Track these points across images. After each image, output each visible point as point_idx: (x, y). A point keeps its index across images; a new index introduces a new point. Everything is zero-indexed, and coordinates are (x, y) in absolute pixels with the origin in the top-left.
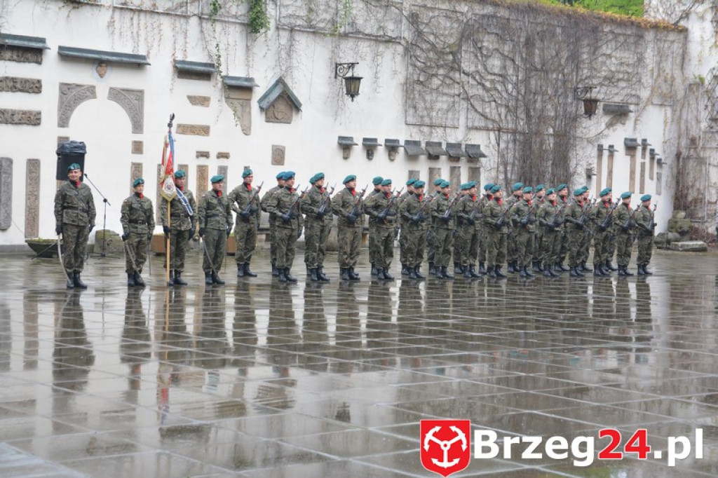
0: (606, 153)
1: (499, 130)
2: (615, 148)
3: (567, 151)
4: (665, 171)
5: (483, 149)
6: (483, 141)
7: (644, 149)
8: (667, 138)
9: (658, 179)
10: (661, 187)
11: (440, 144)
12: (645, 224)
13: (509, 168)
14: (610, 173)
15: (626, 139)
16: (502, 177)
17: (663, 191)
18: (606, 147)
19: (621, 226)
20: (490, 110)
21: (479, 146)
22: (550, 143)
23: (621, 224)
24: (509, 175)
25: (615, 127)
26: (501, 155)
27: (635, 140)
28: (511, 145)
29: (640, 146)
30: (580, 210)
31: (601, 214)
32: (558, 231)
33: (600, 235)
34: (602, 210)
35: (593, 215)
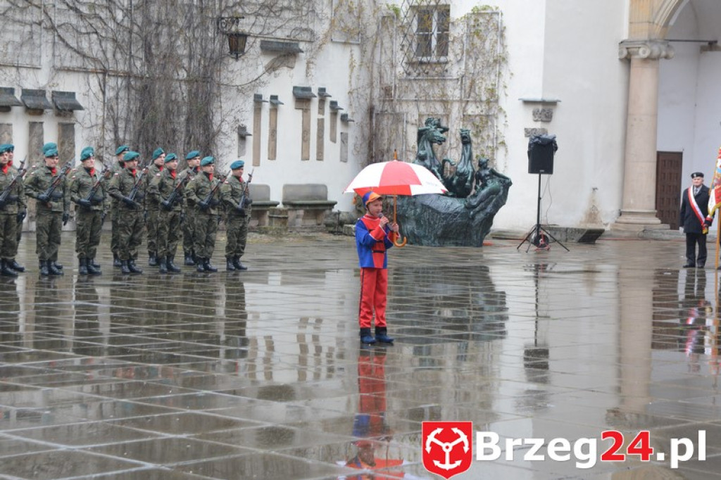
0: (266, 107)
1: (105, 72)
2: (280, 99)
3: (208, 103)
4: (353, 132)
5: (79, 99)
6: (80, 87)
7: (322, 101)
8: (354, 86)
9: (342, 141)
10: (347, 152)
11: (11, 91)
12: (233, 201)
13: (121, 125)
14: (273, 133)
15: (295, 88)
16: (109, 136)
17: (350, 157)
18: (266, 97)
19: (199, 204)
20: (90, 45)
21: (73, 94)
22: (182, 92)
23: (198, 200)
24: (121, 135)
25: (277, 72)
26: (109, 107)
27: (309, 89)
28: (122, 94)
29: (315, 97)
30: (131, 181)
31: (166, 186)
32: (98, 211)
33: (164, 215)
34: (166, 181)
35: (154, 188)
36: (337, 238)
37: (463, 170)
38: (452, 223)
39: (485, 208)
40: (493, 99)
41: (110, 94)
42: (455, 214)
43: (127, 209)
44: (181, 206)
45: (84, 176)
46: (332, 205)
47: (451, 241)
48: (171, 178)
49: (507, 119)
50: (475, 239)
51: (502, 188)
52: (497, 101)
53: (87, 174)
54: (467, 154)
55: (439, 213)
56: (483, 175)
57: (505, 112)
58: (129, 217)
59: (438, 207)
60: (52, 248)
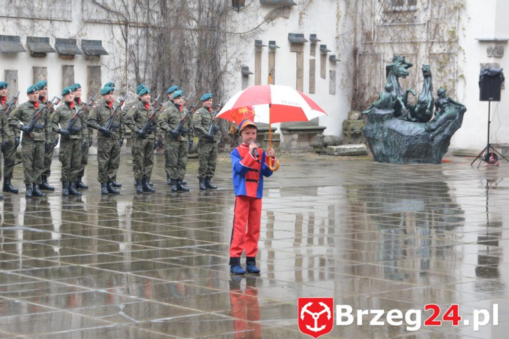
0: (266, 50)
1: (126, 23)
2: (277, 44)
3: (215, 47)
4: (340, 70)
5: (105, 46)
6: (105, 36)
7: (313, 45)
8: (340, 33)
9: (331, 77)
10: (335, 86)
11: (47, 40)
12: (203, 129)
13: (142, 67)
14: (272, 72)
15: (290, 35)
16: (132, 76)
17: (338, 90)
18: (266, 42)
19: (170, 132)
20: (113, 1)
21: (100, 42)
22: (194, 39)
23: (169, 129)
24: (141, 75)
25: (274, 21)
26: (130, 52)
27: (301, 35)
28: (142, 41)
29: (307, 41)
30: (107, 112)
31: (140, 117)
32: (76, 139)
33: (139, 143)
34: (140, 112)
35: (129, 118)
36: (321, 157)
37: (424, 99)
38: (415, 144)
39: (443, 131)
40: (453, 39)
41: (132, 41)
42: (417, 137)
43: (104, 138)
44: (155, 134)
45: (64, 109)
46: (322, 130)
47: (415, 159)
48: (145, 110)
49: (466, 56)
50: (435, 157)
51: (458, 113)
52: (457, 41)
53: (67, 107)
54: (428, 86)
55: (402, 135)
56: (441, 103)
57: (463, 50)
58: (106, 144)
59: (402, 131)
60: (36, 173)
